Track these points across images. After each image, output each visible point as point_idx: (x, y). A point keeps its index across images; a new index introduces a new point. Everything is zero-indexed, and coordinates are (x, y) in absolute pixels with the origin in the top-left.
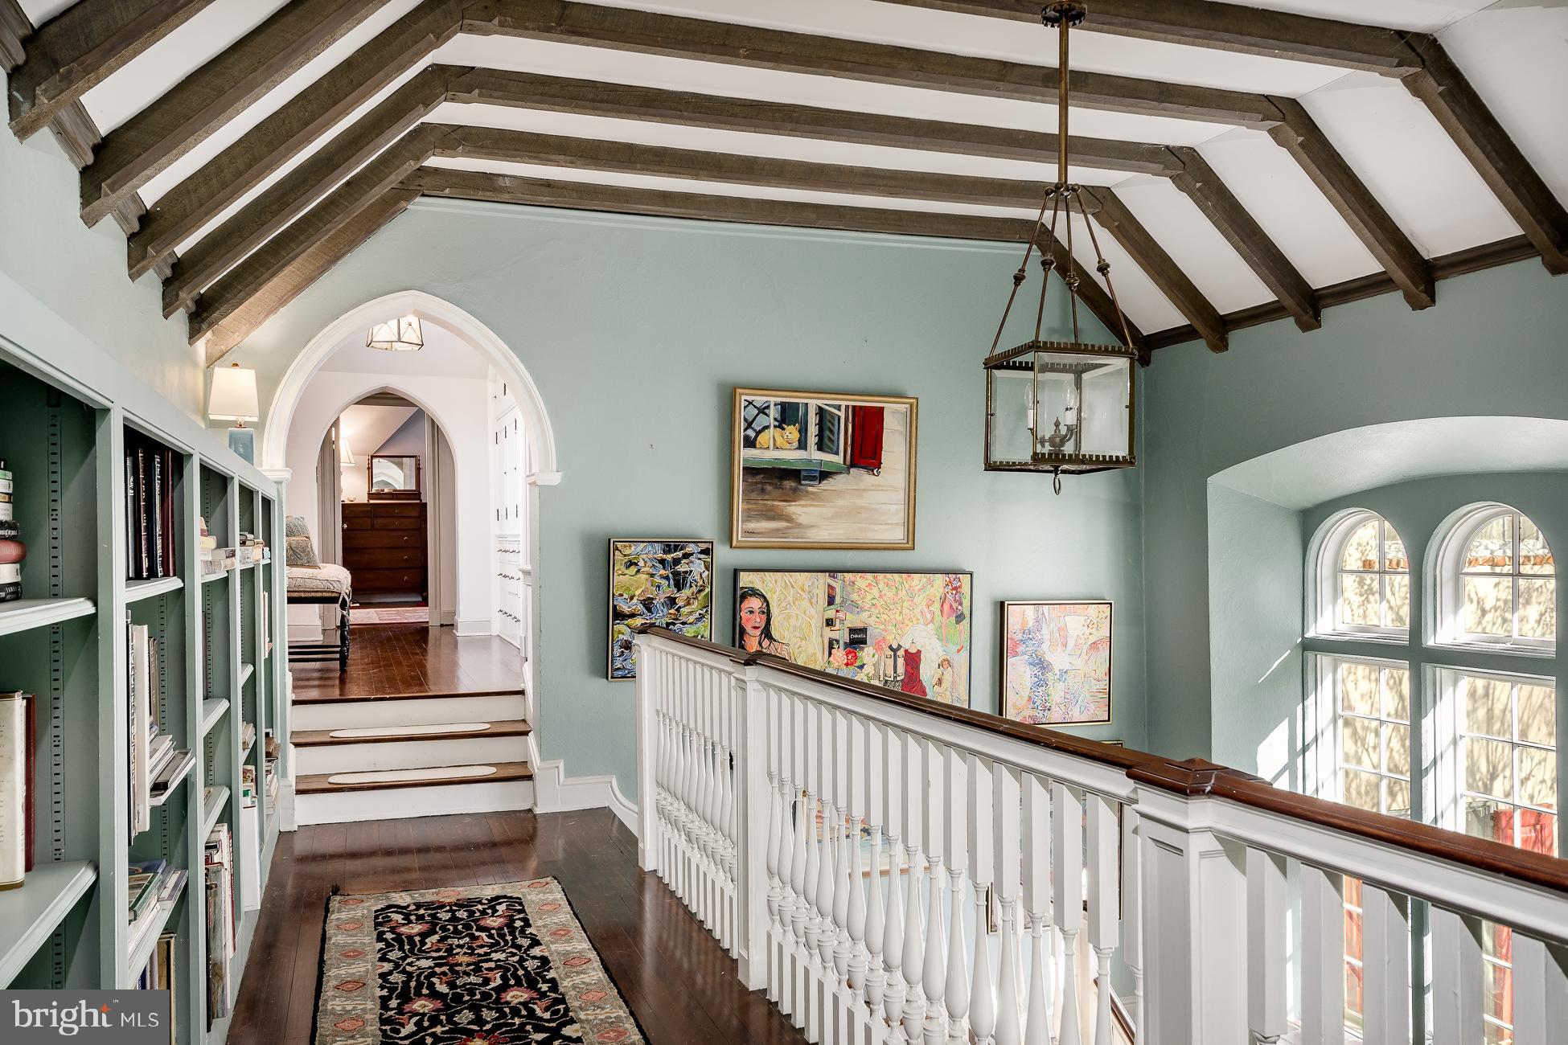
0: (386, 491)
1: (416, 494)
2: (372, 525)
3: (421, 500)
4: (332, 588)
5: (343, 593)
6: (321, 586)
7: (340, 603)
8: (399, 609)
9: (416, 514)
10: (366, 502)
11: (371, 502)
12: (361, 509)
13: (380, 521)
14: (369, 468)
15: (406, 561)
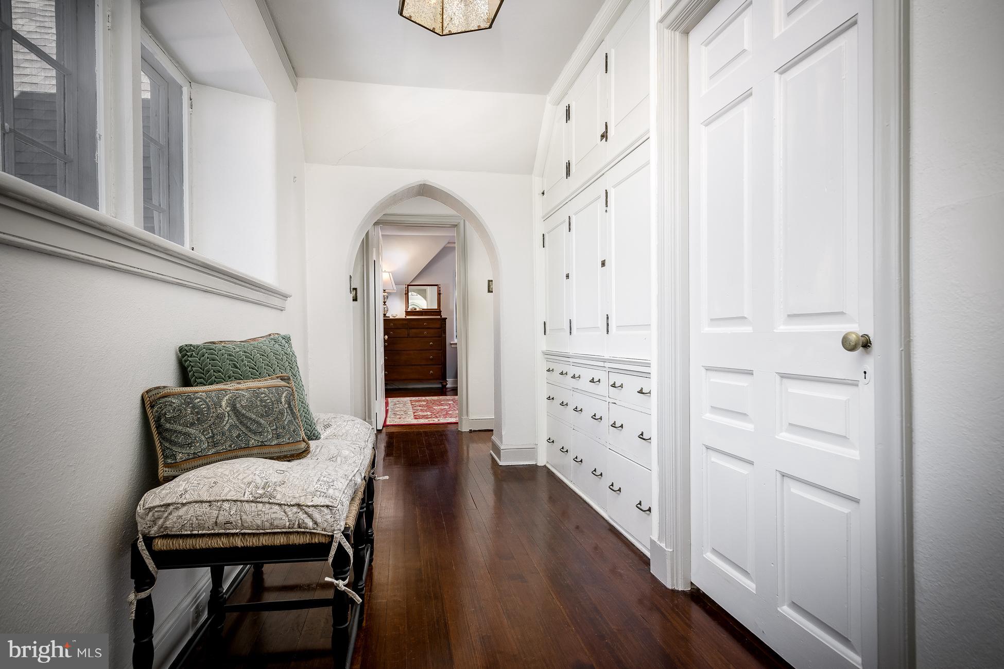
0: (417, 310)
1: (438, 312)
2: (408, 335)
3: (441, 316)
4: (310, 524)
5: (339, 536)
6: (281, 518)
7: (330, 560)
8: (428, 398)
9: (438, 326)
10: (404, 317)
11: (407, 317)
12: (401, 322)
13: (414, 331)
14: (406, 294)
15: (432, 359)
